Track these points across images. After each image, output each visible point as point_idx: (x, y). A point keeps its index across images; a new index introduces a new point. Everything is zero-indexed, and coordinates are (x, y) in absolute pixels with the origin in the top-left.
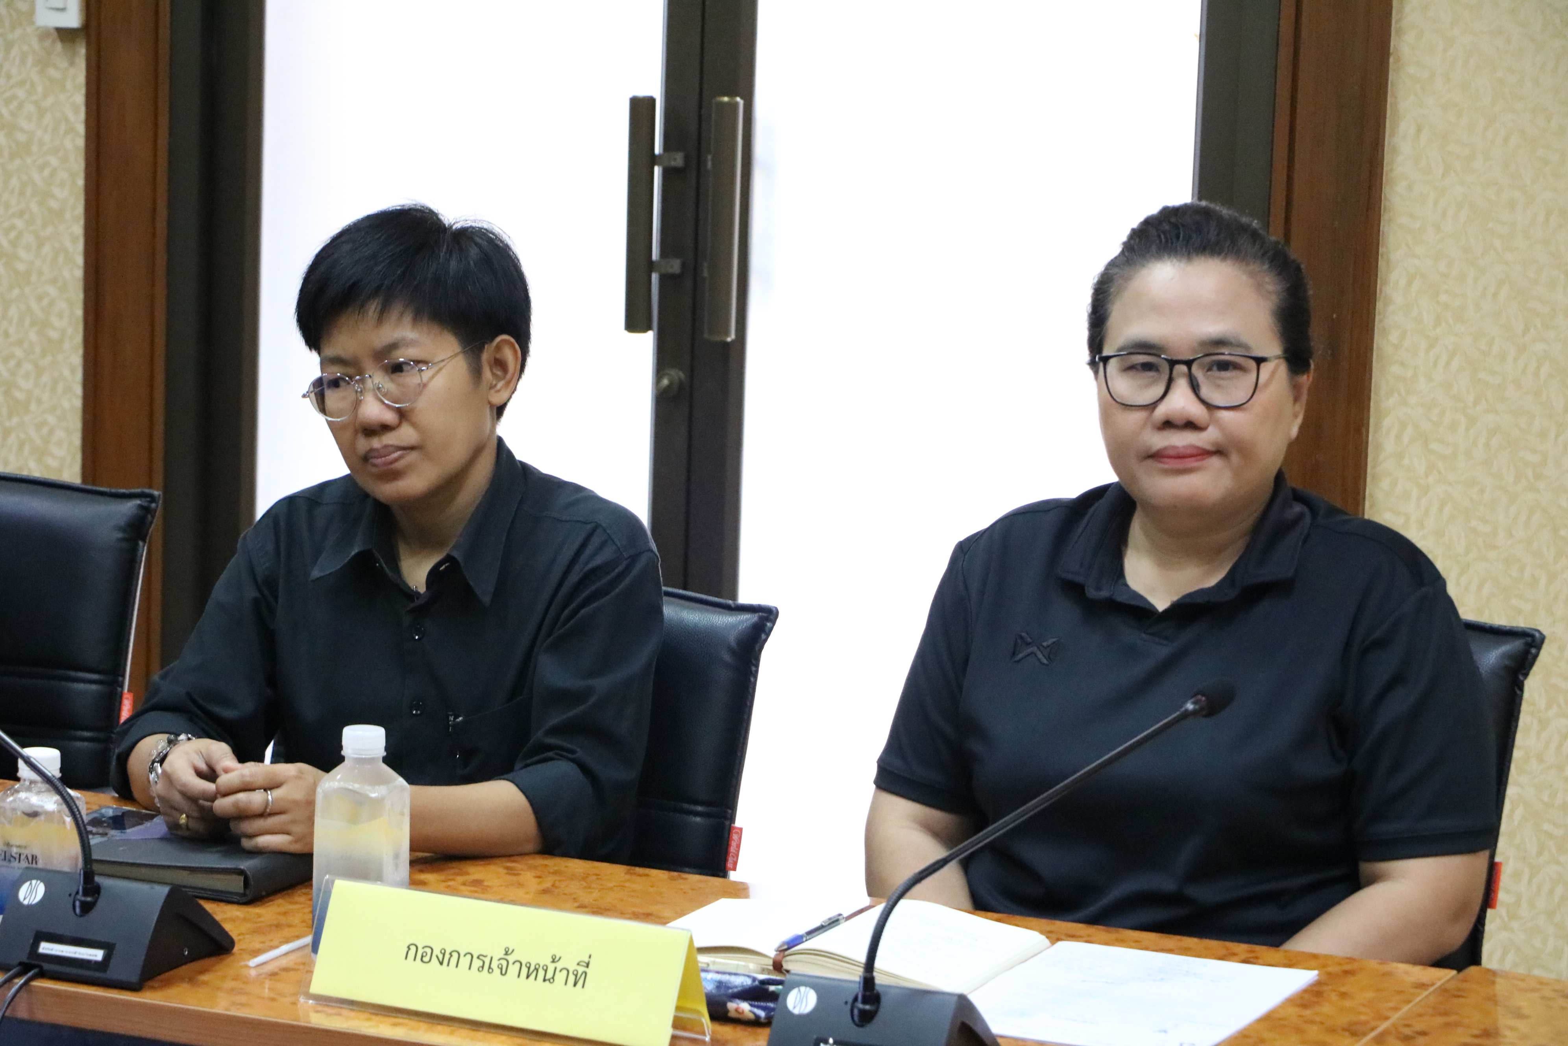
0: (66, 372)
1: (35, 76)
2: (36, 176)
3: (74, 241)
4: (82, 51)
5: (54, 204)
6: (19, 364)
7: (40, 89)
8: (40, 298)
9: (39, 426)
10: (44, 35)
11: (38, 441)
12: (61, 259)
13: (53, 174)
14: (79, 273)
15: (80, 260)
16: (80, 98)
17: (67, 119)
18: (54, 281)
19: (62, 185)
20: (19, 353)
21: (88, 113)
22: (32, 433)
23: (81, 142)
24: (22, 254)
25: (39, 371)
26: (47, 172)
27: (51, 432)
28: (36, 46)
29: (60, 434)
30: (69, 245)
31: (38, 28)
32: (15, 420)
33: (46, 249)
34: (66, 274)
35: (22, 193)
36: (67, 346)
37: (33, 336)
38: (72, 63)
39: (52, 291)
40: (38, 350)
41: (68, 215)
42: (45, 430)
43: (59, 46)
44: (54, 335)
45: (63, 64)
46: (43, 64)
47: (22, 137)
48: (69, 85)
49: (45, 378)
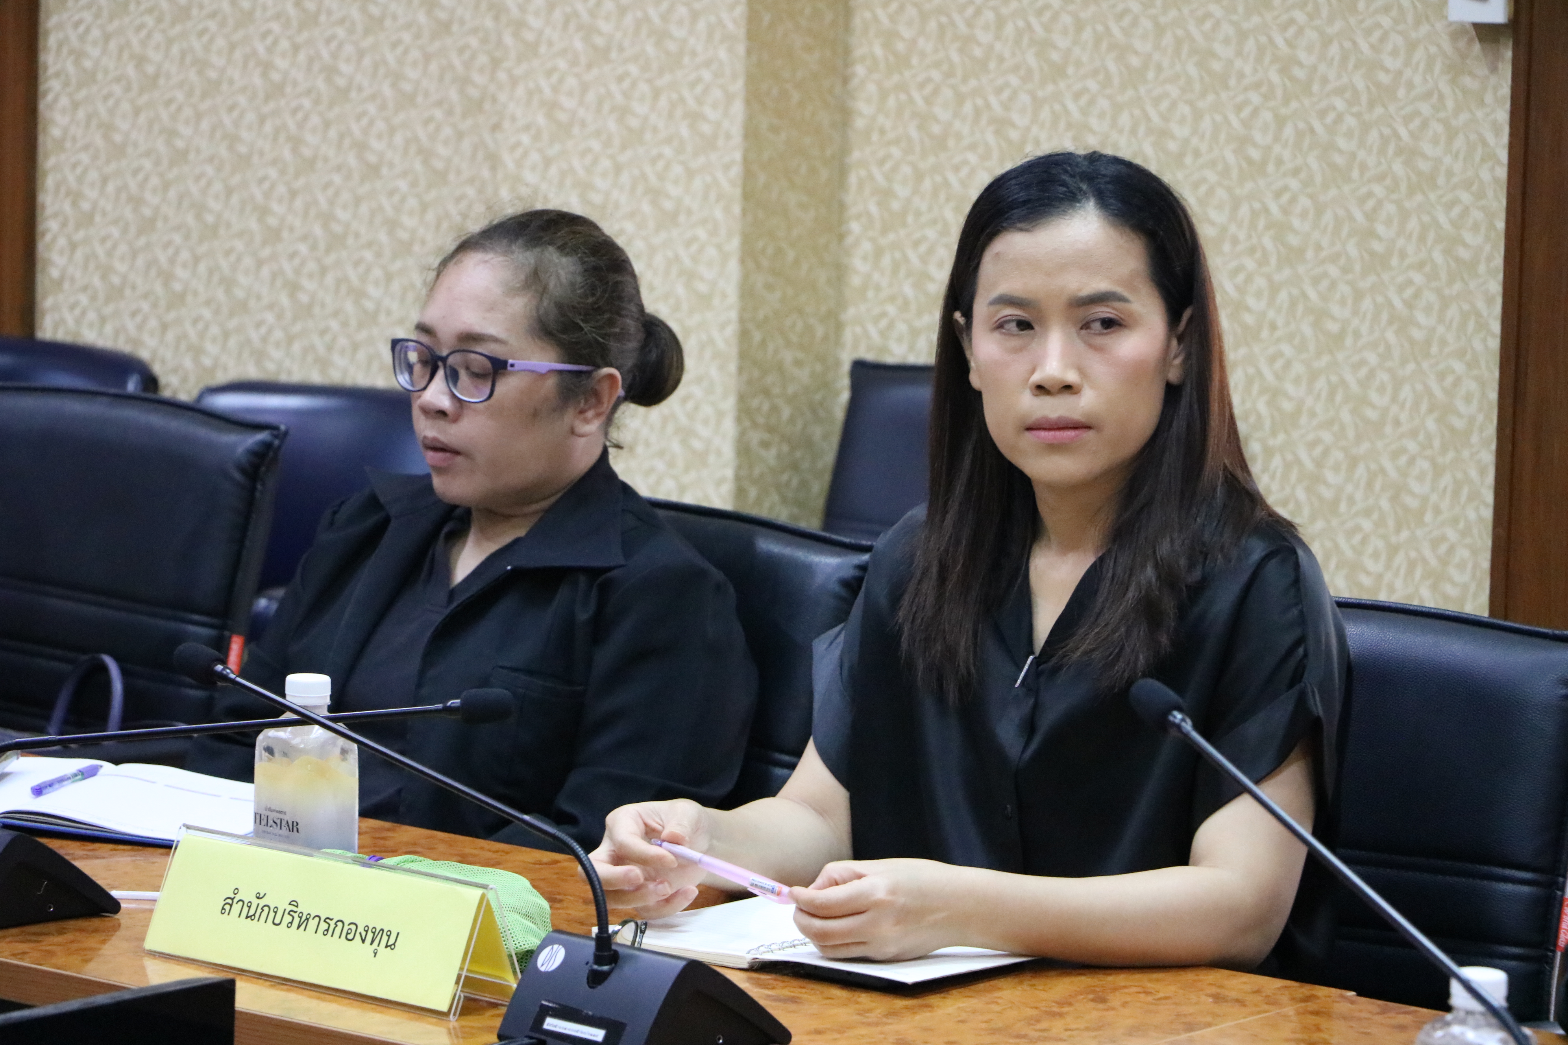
0: (1473, 474)
1: (1445, 88)
2: (1442, 219)
3: (1490, 301)
4: (1509, 54)
5: (1464, 253)
6: (1412, 461)
7: (1450, 104)
8: (1441, 376)
9: (1435, 543)
10: (1458, 31)
11: (1433, 562)
12: (1471, 325)
13: (1466, 211)
14: (1495, 344)
15: (1496, 327)
16: (1503, 115)
17: (1485, 144)
18: (1460, 354)
19: (1475, 228)
20: (1412, 446)
21: (1512, 135)
22: (1427, 553)
23: (1502, 172)
24: (1420, 317)
25: (1438, 471)
26: (1456, 211)
27: (1451, 550)
28: (1446, 45)
29: (1463, 553)
30: (1481, 305)
31: (1451, 24)
32: (1405, 534)
33: (1453, 312)
34: (1478, 345)
35: (1422, 239)
36: (1475, 439)
37: (1431, 424)
38: (1494, 69)
39: (1459, 367)
40: (1437, 443)
41: (1482, 268)
42: (1443, 548)
43: (1477, 46)
44: (1459, 423)
45: (1482, 70)
46: (1455, 71)
47: (1424, 166)
48: (1489, 98)
49: (1446, 480)
